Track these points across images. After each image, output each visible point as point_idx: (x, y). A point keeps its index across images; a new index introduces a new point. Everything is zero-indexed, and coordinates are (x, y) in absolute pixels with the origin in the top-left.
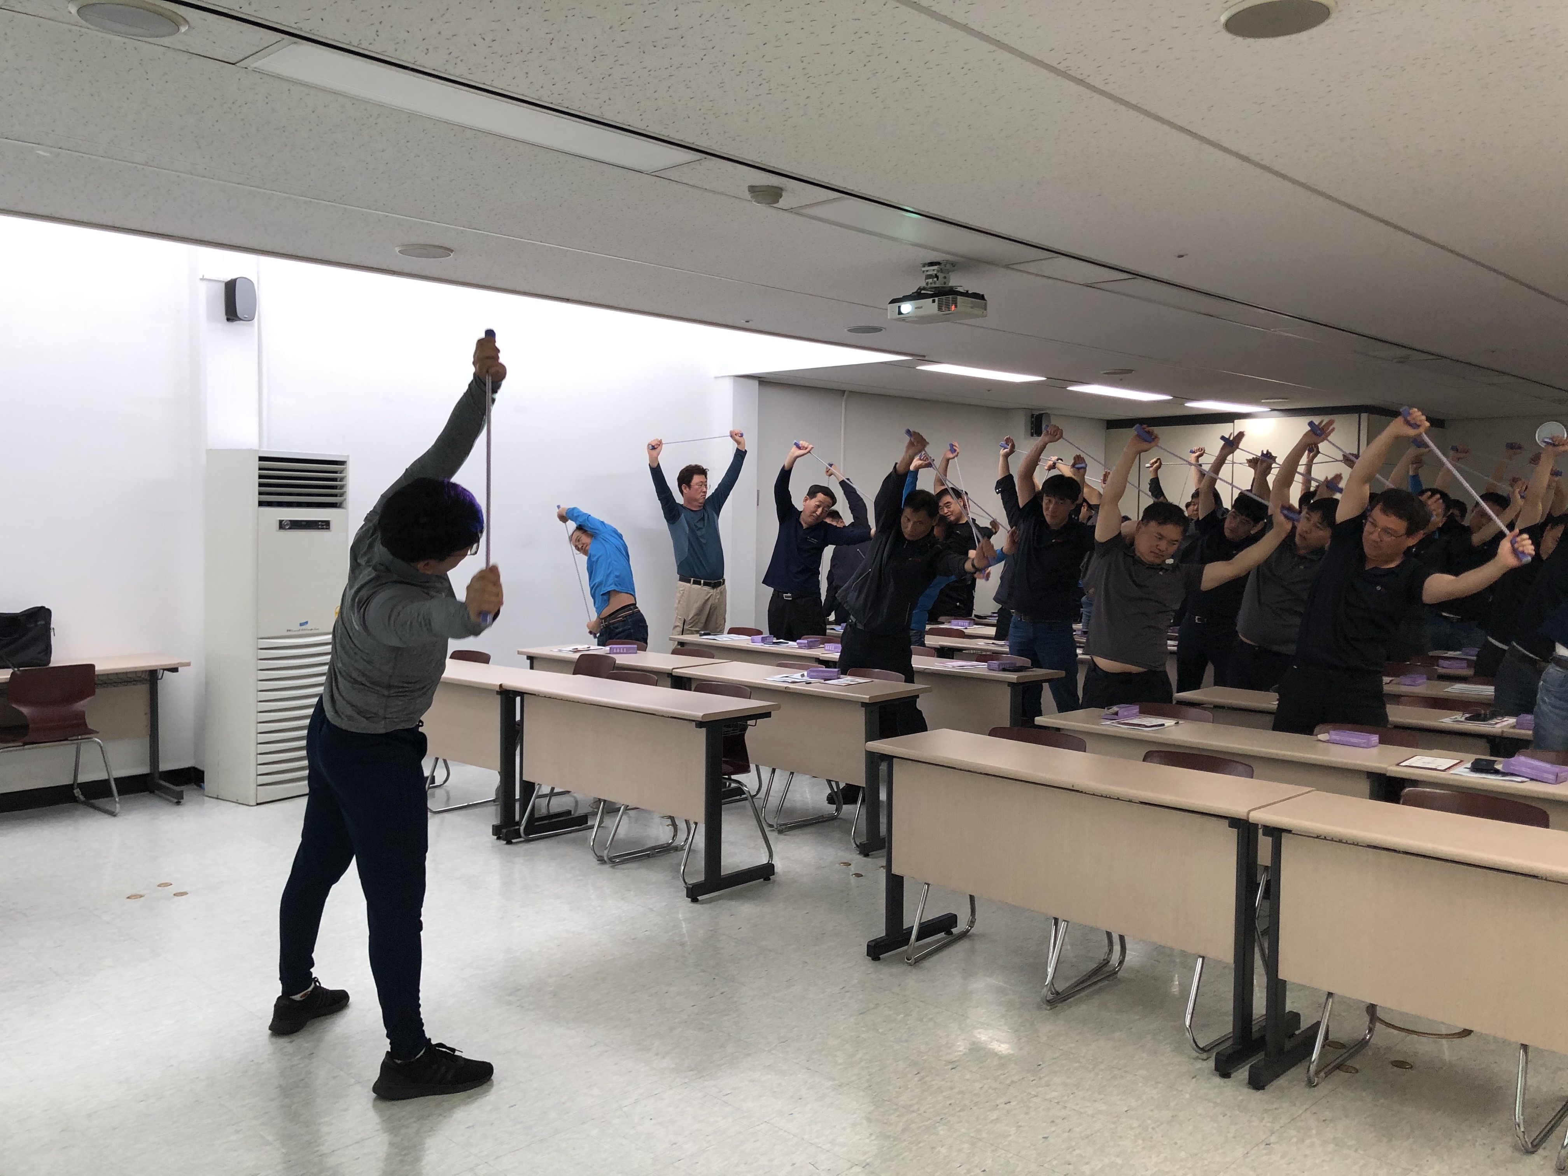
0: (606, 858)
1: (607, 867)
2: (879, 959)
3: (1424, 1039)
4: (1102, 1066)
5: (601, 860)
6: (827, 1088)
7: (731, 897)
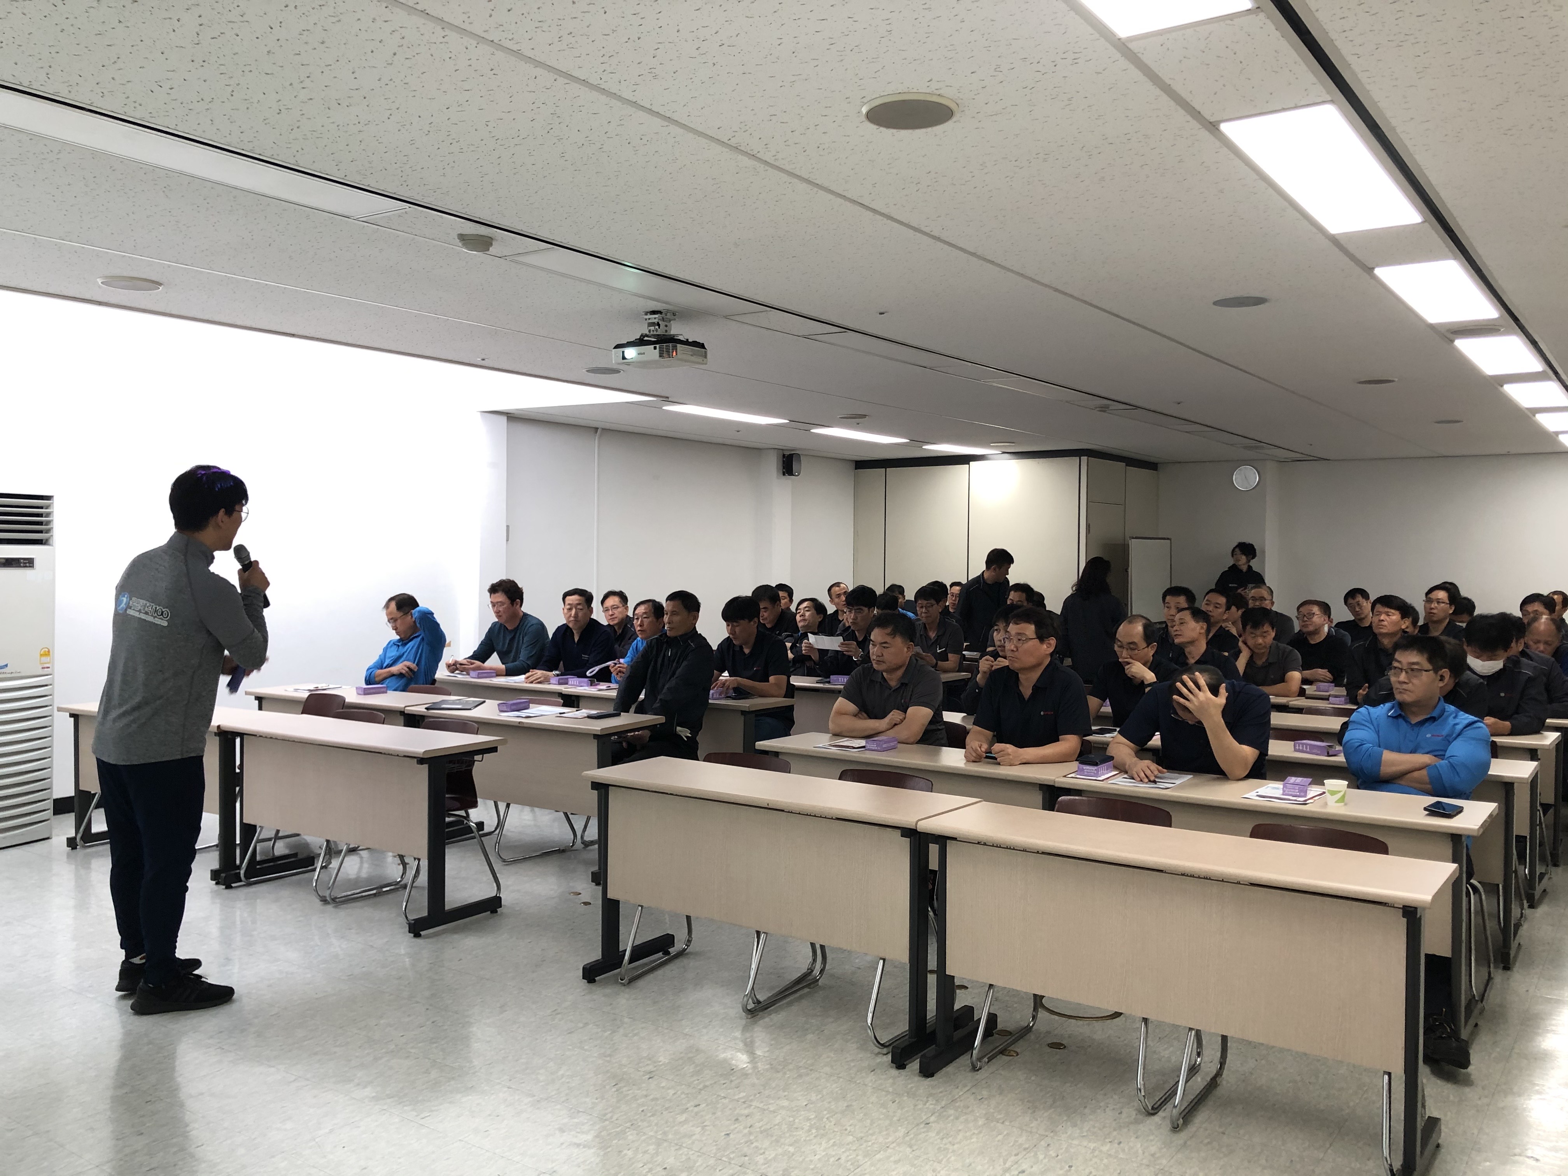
0: (328, 899)
1: (330, 908)
2: (594, 981)
3: (1080, 1023)
4: (791, 1067)
5: (324, 900)
6: (526, 1104)
7: (455, 931)
